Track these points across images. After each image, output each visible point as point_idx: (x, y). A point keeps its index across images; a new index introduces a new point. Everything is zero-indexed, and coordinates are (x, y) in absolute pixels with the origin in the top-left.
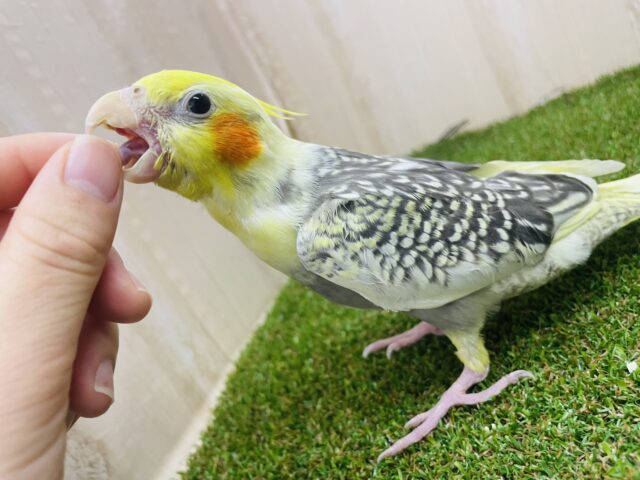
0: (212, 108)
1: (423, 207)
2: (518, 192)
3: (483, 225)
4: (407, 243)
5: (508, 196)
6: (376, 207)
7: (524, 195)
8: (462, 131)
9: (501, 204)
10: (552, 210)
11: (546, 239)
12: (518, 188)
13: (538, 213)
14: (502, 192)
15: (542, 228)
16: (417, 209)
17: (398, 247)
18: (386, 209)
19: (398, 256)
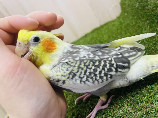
0: (40, 39)
1: (87, 64)
6: (72, 66)
7: (120, 56)
10: (130, 59)
13: (125, 60)
15: (126, 65)
16: (85, 65)
18: (75, 66)
19: (80, 79)
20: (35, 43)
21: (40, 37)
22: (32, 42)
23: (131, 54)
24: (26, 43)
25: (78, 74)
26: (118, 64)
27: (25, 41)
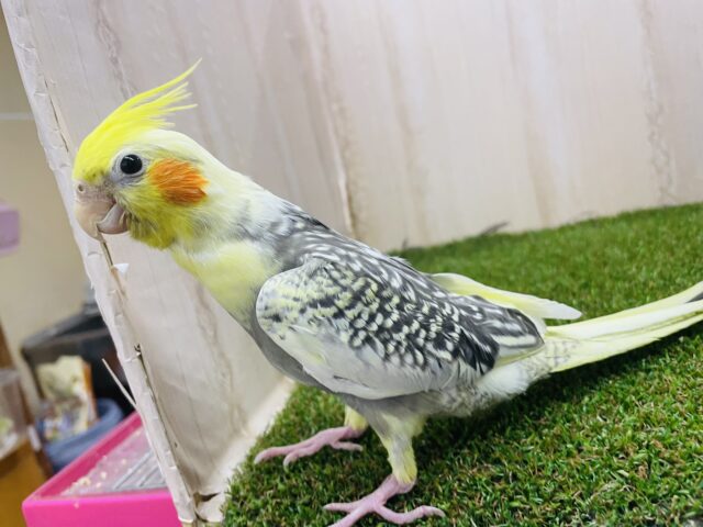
1: (385, 293)
2: (473, 312)
3: (434, 328)
4: (360, 323)
5: (464, 313)
7: (479, 316)
8: (502, 231)
9: (456, 318)
11: (490, 362)
12: (475, 308)
14: (459, 307)
16: (377, 295)
17: (352, 324)
19: (351, 332)
20: (129, 176)
21: (142, 156)
22: (118, 174)
23: (509, 326)
24: (99, 180)
25: (350, 314)
26: (467, 333)
27: (94, 175)
